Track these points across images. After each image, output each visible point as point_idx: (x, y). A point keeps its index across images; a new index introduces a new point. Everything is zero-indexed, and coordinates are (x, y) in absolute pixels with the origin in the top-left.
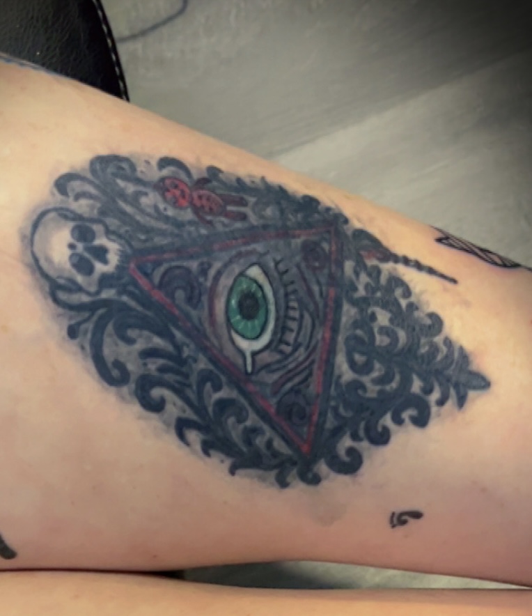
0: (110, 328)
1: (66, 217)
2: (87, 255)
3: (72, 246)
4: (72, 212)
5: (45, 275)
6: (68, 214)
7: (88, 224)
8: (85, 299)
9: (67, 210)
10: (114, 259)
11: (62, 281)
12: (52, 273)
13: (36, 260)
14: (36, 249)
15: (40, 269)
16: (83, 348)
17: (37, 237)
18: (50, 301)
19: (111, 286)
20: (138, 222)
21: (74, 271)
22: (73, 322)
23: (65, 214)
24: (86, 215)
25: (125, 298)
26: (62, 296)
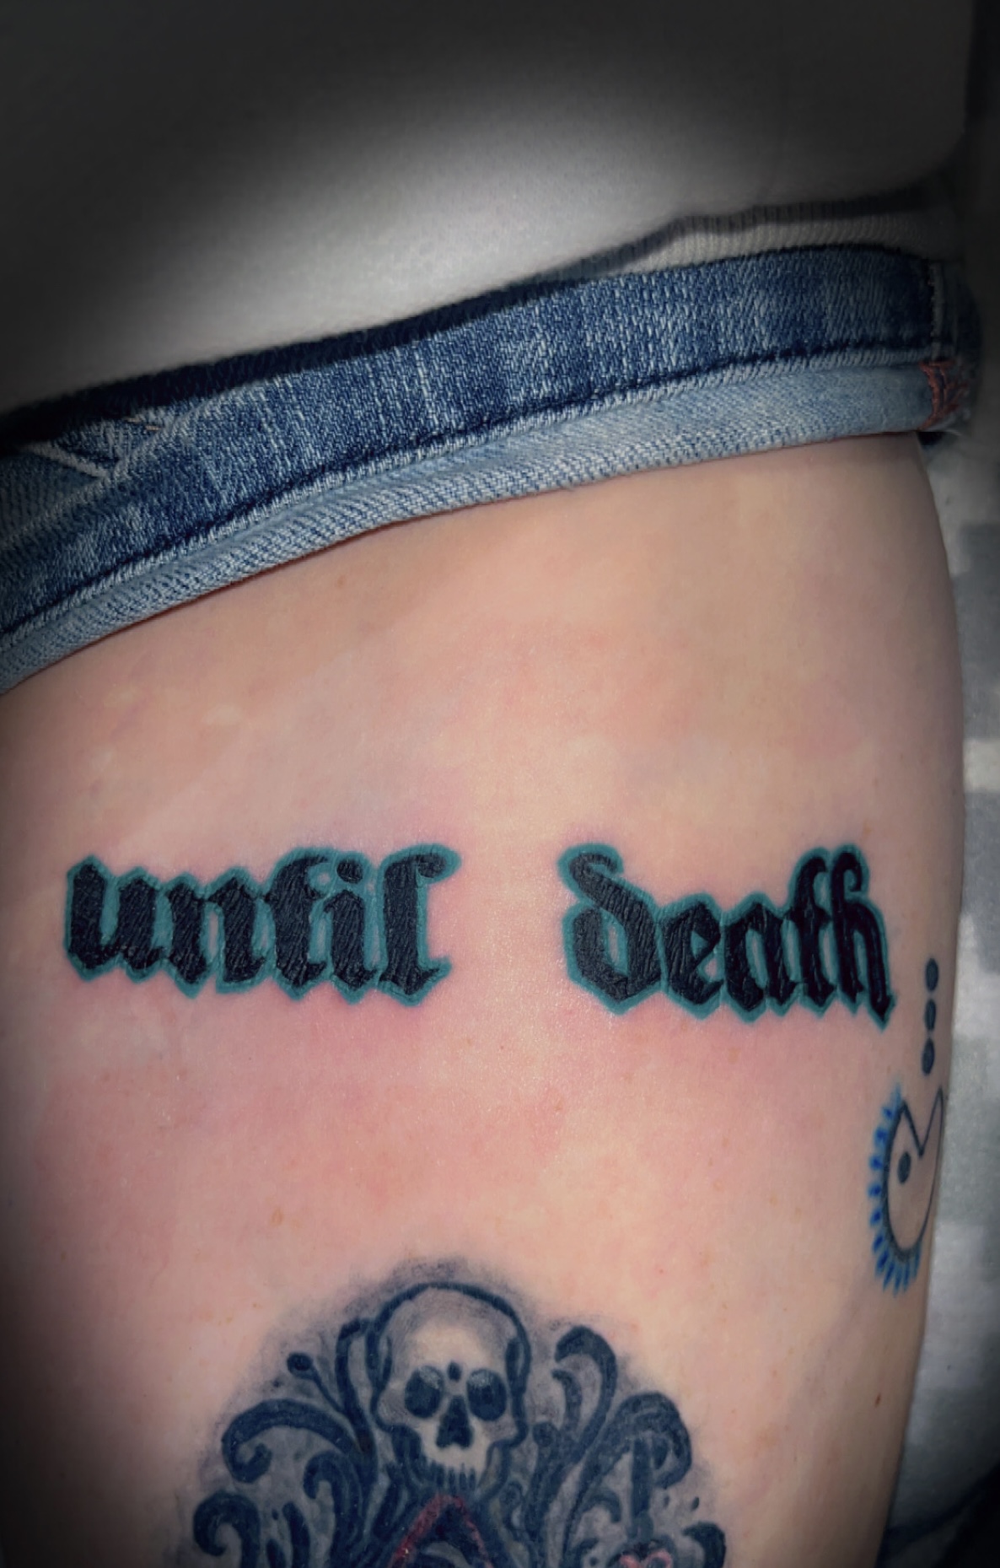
0: (322, 1445)
1: (511, 1356)
2: (445, 1403)
3: (454, 1372)
4: (527, 1370)
5: (386, 1314)
6: (520, 1362)
7: (509, 1404)
8: (364, 1394)
9: (528, 1359)
10: (453, 1458)
11: (383, 1347)
12: (392, 1326)
13: (411, 1295)
14: (430, 1294)
15: (396, 1303)
16: (277, 1384)
17: (455, 1296)
18: (345, 1320)
19: (399, 1453)
20: (545, 1507)
21: (408, 1375)
22: (316, 1365)
23: (517, 1352)
24: (527, 1400)
25: (383, 1482)
26: (358, 1346)
